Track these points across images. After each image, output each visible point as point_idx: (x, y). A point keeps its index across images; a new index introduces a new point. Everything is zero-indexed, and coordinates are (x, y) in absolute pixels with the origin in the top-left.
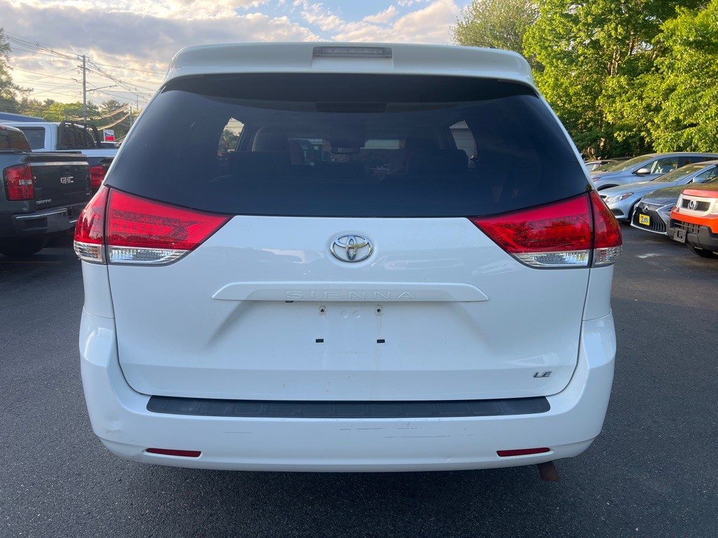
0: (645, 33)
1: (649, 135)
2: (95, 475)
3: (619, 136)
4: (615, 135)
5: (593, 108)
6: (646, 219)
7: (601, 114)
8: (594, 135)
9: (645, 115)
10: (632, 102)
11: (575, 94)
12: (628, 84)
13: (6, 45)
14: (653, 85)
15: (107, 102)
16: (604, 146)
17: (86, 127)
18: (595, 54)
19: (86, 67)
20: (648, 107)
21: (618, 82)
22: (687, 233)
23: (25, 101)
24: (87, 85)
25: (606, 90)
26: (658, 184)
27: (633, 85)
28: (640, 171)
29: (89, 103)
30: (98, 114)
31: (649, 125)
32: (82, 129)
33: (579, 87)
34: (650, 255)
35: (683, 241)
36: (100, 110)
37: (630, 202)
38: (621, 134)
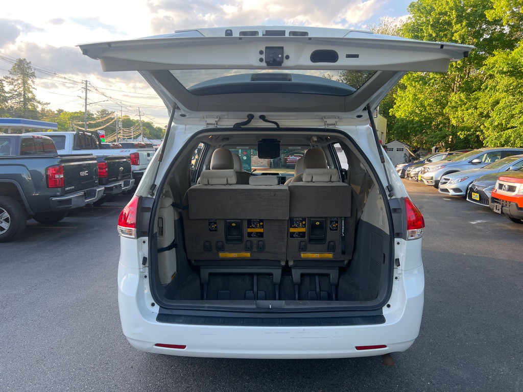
0: (476, 63)
1: (482, 134)
2: (117, 364)
3: (461, 135)
4: (458, 134)
5: (442, 114)
6: (476, 195)
7: (448, 119)
8: (443, 134)
9: (478, 120)
10: (470, 111)
11: (429, 105)
12: (466, 98)
13: (33, 73)
14: (484, 99)
15: (100, 110)
16: (451, 141)
17: (92, 134)
18: (441, 77)
19: (88, 88)
20: (481, 114)
21: (459, 97)
22: (502, 207)
23: (43, 110)
24: (88, 100)
25: (451, 103)
26: (486, 171)
27: (470, 99)
28: (475, 161)
29: (88, 112)
30: (94, 119)
31: (482, 127)
32: (89, 136)
33: (431, 100)
34: (479, 221)
35: (500, 212)
36: (95, 116)
37: (466, 183)
38: (463, 133)
